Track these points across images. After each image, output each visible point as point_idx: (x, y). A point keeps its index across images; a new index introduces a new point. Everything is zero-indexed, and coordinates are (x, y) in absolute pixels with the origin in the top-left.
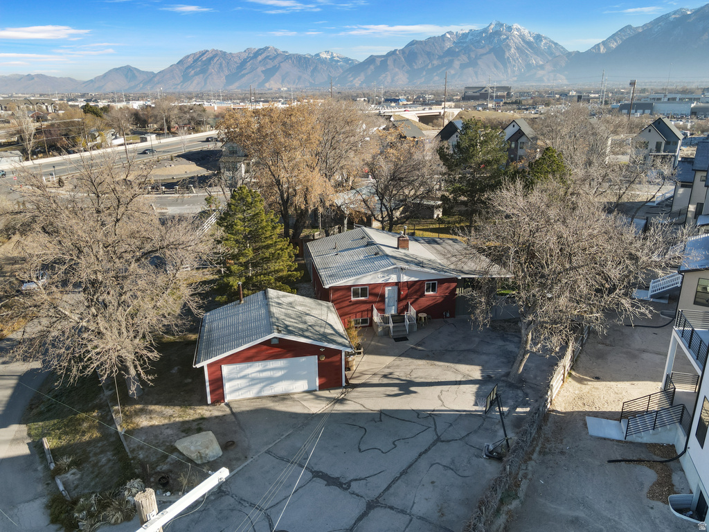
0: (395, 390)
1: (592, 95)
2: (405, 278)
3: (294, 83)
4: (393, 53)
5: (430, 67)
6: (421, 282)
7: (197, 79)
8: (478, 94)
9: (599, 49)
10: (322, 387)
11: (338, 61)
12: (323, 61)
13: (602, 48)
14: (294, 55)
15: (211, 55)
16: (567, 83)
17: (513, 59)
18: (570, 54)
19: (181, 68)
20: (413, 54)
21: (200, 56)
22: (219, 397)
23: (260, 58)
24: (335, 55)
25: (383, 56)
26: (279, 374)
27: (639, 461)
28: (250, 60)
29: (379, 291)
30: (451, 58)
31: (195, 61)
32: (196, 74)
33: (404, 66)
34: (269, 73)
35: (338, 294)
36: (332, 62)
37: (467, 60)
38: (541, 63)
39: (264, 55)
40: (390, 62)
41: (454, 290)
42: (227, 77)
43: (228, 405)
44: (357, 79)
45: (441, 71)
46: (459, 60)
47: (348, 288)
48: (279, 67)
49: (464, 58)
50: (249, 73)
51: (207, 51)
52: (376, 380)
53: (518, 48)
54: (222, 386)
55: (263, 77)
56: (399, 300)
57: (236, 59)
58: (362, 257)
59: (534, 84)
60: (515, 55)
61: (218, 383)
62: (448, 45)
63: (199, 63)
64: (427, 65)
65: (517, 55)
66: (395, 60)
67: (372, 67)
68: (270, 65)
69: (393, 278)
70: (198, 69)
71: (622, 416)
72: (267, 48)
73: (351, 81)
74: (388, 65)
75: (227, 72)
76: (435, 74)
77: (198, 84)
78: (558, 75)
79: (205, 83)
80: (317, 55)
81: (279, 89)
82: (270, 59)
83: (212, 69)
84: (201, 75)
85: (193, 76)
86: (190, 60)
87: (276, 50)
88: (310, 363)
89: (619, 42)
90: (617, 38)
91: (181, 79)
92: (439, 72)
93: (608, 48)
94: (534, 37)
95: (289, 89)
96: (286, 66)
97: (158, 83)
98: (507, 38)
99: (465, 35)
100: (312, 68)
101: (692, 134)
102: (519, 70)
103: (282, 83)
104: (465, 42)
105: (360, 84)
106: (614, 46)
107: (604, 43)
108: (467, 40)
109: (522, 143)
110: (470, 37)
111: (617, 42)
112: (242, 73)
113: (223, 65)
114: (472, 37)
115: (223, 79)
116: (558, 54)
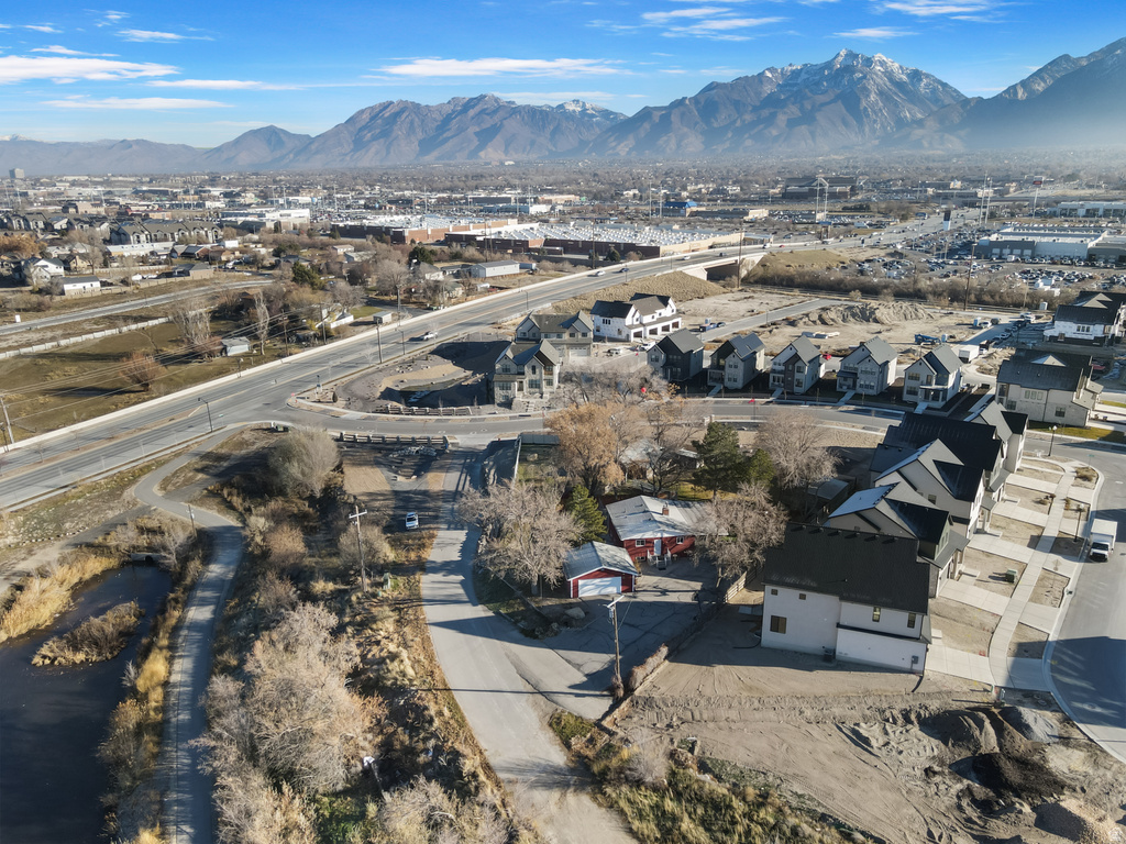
0: (660, 594)
1: (983, 192)
2: (666, 535)
3: (523, 151)
4: (680, 103)
5: (738, 123)
6: (675, 538)
7: (375, 147)
9: (1016, 93)
11: (593, 116)
12: (570, 116)
13: (1020, 92)
14: (524, 107)
15: (396, 109)
17: (874, 112)
18: (967, 101)
19: (351, 129)
20: (711, 104)
21: (381, 111)
22: (576, 595)
23: (472, 113)
24: (588, 106)
25: (664, 108)
28: (456, 116)
29: (651, 542)
30: (772, 110)
31: (373, 118)
32: (375, 138)
33: (696, 123)
34: (486, 136)
35: (629, 544)
36: (584, 118)
37: (798, 114)
38: (919, 116)
39: (478, 109)
40: (675, 118)
41: (693, 541)
42: (421, 142)
43: (580, 598)
44: (622, 145)
45: (756, 130)
46: (785, 113)
47: (634, 540)
48: (502, 126)
49: (793, 110)
50: (455, 136)
51: (392, 103)
52: (650, 588)
53: (881, 93)
54: (578, 590)
55: (476, 142)
56: (662, 547)
57: (436, 115)
58: (641, 520)
60: (877, 104)
61: (576, 588)
62: (768, 89)
63: (379, 121)
64: (735, 121)
65: (881, 104)
66: (683, 114)
67: (647, 126)
68: (488, 122)
69: (659, 535)
70: (378, 131)
72: (483, 97)
73: (614, 148)
74: (671, 122)
75: (420, 135)
76: (746, 136)
77: (377, 153)
78: (946, 136)
79: (388, 153)
80: (561, 106)
81: (502, 164)
82: (488, 114)
83: (399, 131)
84: (382, 140)
85: (370, 141)
86: (366, 116)
87: (496, 100)
88: (618, 580)
89: (1050, 82)
90: (1046, 76)
91: (352, 147)
92: (752, 132)
93: (1031, 92)
94: (908, 75)
95: (517, 164)
96: (512, 125)
97: (317, 152)
98: (864, 77)
99: (796, 74)
100: (552, 128)
101: (1038, 318)
102: (883, 126)
103: (506, 152)
104: (796, 84)
105: (628, 153)
106: (1040, 89)
107: (1023, 83)
108: (799, 81)
109: (799, 368)
110: (804, 76)
111: (1045, 82)
112: (445, 135)
113: (416, 124)
114: (806, 76)
115: (415, 146)
116: (947, 102)
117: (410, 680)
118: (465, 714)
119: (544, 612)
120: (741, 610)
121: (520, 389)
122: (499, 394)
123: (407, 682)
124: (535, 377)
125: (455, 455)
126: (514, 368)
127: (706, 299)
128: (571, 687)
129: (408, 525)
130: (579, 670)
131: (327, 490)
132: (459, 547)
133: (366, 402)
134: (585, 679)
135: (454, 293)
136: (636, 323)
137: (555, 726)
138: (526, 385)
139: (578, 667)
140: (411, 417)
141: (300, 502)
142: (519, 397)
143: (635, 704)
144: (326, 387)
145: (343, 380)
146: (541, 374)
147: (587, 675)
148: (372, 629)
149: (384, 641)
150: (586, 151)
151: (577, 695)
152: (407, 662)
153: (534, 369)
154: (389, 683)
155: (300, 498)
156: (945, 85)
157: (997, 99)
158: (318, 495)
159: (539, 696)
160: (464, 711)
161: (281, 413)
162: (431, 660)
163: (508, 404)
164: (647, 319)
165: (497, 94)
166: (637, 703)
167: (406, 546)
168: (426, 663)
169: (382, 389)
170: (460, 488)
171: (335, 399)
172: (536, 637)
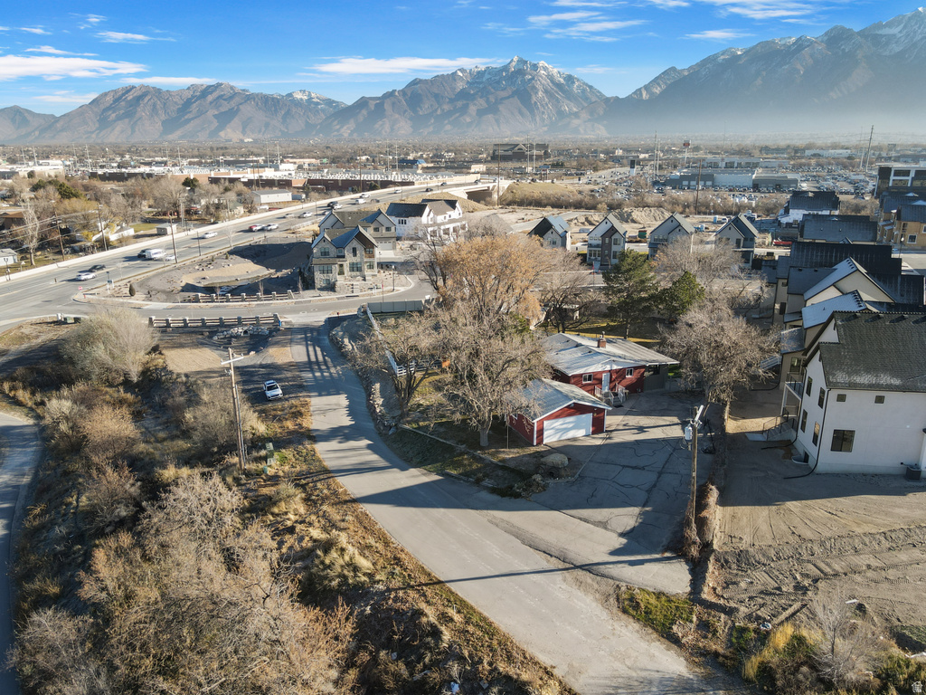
0: (636, 431)
1: (642, 156)
2: (615, 367)
3: (260, 131)
4: (390, 95)
5: (439, 112)
6: (625, 369)
7: (120, 126)
8: (510, 153)
9: (641, 95)
10: (593, 433)
11: (317, 104)
12: (298, 103)
13: (644, 93)
14: (257, 95)
15: (139, 93)
16: (608, 135)
17: (542, 105)
18: (607, 100)
19: (96, 110)
20: (416, 96)
21: (123, 95)
22: (540, 441)
23: (210, 98)
24: (313, 95)
25: (379, 98)
26: (571, 425)
27: (776, 447)
28: (196, 101)
29: (598, 376)
30: (465, 102)
31: (117, 100)
32: (119, 118)
33: (406, 111)
34: (225, 118)
35: (576, 379)
36: (310, 106)
37: (485, 105)
38: (575, 109)
39: (215, 95)
40: (387, 106)
41: (643, 373)
42: (163, 122)
43: (545, 445)
44: (345, 128)
45: (453, 118)
46: (475, 104)
47: (581, 375)
48: (238, 110)
49: (481, 103)
50: (195, 118)
51: (134, 87)
52: (621, 427)
53: (546, 91)
54: (542, 434)
55: (216, 124)
56: (611, 382)
57: (176, 99)
58: (580, 355)
59: (569, 136)
60: (544, 100)
61: (541, 432)
62: (460, 86)
63: (123, 103)
64: (436, 110)
65: (546, 99)
66: (394, 104)
67: (364, 112)
68: (225, 107)
69: (608, 368)
70: (122, 112)
71: (762, 432)
72: (219, 85)
73: (338, 130)
74: (385, 110)
75: (163, 117)
76: (446, 122)
77: (122, 132)
78: (596, 125)
79: (133, 131)
80: (290, 95)
81: (242, 141)
82: (224, 100)
83: (143, 111)
84: (127, 120)
85: (115, 121)
86: (109, 99)
87: (232, 88)
88: (588, 418)
89: (664, 87)
90: (661, 83)
91: (97, 125)
92: (451, 119)
93: (651, 94)
94: (564, 79)
95: (255, 141)
96: (247, 110)
97: (63, 130)
98: (533, 79)
99: (481, 74)
100: (283, 113)
101: (758, 216)
102: (550, 117)
103: (244, 132)
104: (482, 82)
105: (350, 135)
106: (658, 92)
107: (646, 87)
108: (484, 80)
109: (616, 240)
110: (487, 76)
111: (660, 87)
112: (186, 117)
113: (158, 107)
114: (489, 76)
115: (159, 125)
116: (594, 99)
117: (370, 576)
118: (486, 614)
119: (512, 465)
120: (750, 437)
121: (341, 273)
122: (319, 278)
123: (363, 578)
124: (356, 260)
125: (291, 331)
126: (333, 251)
127: (475, 213)
128: (613, 553)
129: (269, 393)
130: (606, 528)
131: (145, 373)
132: (345, 411)
133: (169, 295)
134: (624, 541)
135: (236, 211)
136: (430, 223)
137: (631, 611)
138: (346, 269)
139: (604, 525)
140: (225, 304)
141: (110, 390)
142: (340, 281)
143: (724, 564)
144: (118, 284)
145: (137, 278)
146: (361, 257)
147: (622, 535)
148: (273, 514)
149: (299, 527)
150: (314, 133)
151: (632, 563)
152: (351, 550)
153: (354, 251)
154: (334, 583)
155: (111, 386)
156: (591, 87)
157: (629, 98)
158: (135, 379)
159: (580, 573)
160: (480, 609)
161: (68, 308)
162: (387, 544)
163: (331, 287)
164: (440, 219)
165: (232, 84)
166: (727, 561)
167: (275, 417)
168: (380, 546)
169: (183, 284)
170: (313, 359)
171: (132, 292)
172: (517, 496)
